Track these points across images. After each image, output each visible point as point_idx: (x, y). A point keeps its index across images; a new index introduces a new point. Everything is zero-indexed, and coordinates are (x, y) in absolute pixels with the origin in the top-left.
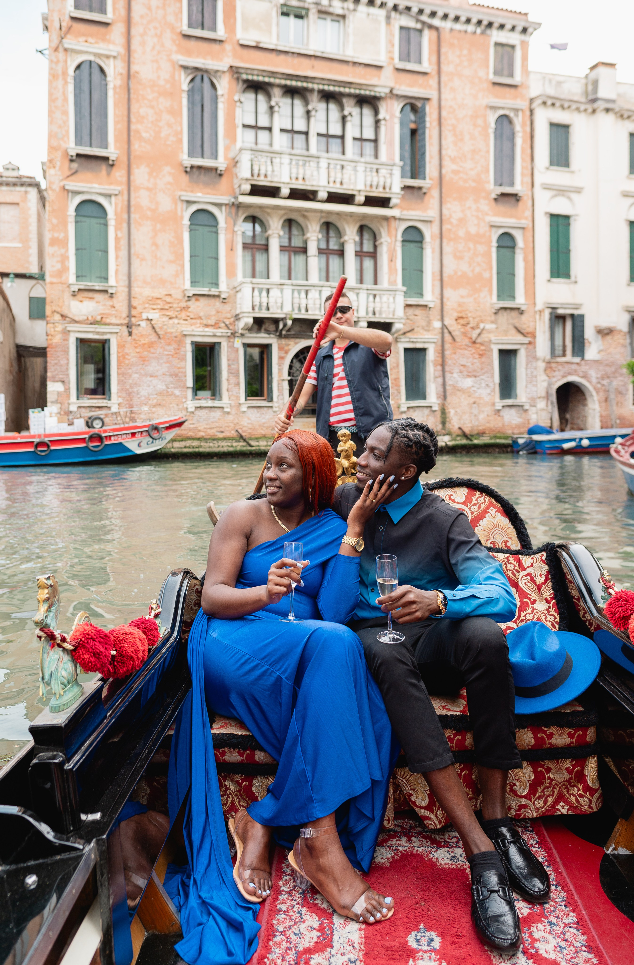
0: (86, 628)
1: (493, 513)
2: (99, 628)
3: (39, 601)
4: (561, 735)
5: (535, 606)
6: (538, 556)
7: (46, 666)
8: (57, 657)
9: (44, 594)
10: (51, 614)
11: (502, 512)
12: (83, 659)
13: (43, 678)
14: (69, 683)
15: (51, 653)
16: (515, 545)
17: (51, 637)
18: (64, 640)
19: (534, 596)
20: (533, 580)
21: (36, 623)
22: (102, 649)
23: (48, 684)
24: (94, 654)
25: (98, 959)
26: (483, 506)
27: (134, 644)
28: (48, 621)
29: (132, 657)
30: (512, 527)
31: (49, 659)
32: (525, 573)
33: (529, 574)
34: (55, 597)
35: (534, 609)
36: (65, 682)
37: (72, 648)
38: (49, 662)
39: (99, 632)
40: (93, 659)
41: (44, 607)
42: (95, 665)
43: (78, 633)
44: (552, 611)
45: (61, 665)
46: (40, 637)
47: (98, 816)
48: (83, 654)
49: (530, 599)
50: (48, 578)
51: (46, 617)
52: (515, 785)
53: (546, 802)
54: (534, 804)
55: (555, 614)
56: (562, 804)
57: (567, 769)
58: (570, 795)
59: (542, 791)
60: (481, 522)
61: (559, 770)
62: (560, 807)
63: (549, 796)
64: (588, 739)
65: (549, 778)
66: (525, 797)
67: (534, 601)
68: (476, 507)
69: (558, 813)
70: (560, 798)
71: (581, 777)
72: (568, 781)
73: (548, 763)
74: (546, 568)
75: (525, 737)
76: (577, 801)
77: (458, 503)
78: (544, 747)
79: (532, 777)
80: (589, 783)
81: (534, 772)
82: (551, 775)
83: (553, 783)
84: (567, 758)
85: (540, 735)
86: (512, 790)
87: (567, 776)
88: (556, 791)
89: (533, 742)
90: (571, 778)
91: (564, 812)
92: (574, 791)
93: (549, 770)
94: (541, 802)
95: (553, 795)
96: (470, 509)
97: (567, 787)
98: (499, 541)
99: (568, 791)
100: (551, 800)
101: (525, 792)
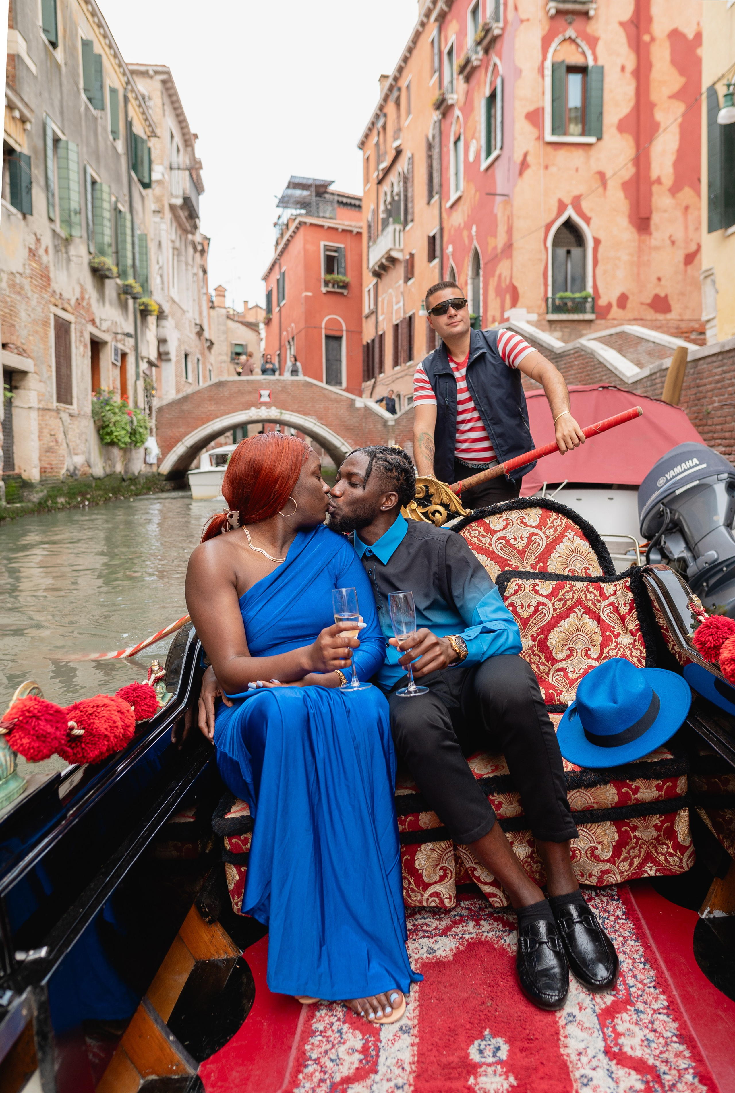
0: (30, 703)
1: (571, 537)
4: (648, 788)
5: (619, 640)
6: (621, 582)
11: (581, 534)
16: (596, 571)
19: (618, 628)
20: (616, 610)
24: (38, 737)
26: (559, 529)
27: (109, 719)
29: (106, 735)
30: (593, 552)
32: (607, 602)
33: (611, 604)
35: (618, 644)
37: (5, 732)
39: (47, 708)
40: (36, 744)
42: (41, 751)
43: (16, 711)
44: (638, 645)
47: (42, 952)
48: (22, 738)
49: (613, 632)
52: (597, 849)
53: (631, 864)
54: (618, 866)
55: (642, 648)
56: (649, 864)
57: (655, 826)
58: (658, 854)
59: (628, 852)
60: (557, 548)
61: (646, 827)
62: (646, 869)
63: (635, 857)
64: (678, 790)
65: (635, 837)
66: (608, 861)
67: (619, 634)
68: (552, 531)
69: (645, 875)
70: (648, 858)
71: (671, 834)
72: (657, 839)
73: (634, 821)
74: (630, 595)
75: (607, 794)
76: (666, 860)
77: (531, 526)
78: (630, 803)
79: (617, 838)
80: (680, 840)
81: (619, 831)
82: (637, 834)
83: (640, 842)
84: (656, 814)
85: (624, 790)
86: (593, 855)
87: (655, 834)
88: (643, 851)
89: (616, 798)
90: (659, 836)
91: (652, 873)
92: (664, 849)
93: (635, 828)
94: (627, 864)
95: (639, 856)
96: (544, 533)
97: (655, 846)
98: (578, 569)
99: (656, 851)
100: (637, 862)
101: (608, 855)
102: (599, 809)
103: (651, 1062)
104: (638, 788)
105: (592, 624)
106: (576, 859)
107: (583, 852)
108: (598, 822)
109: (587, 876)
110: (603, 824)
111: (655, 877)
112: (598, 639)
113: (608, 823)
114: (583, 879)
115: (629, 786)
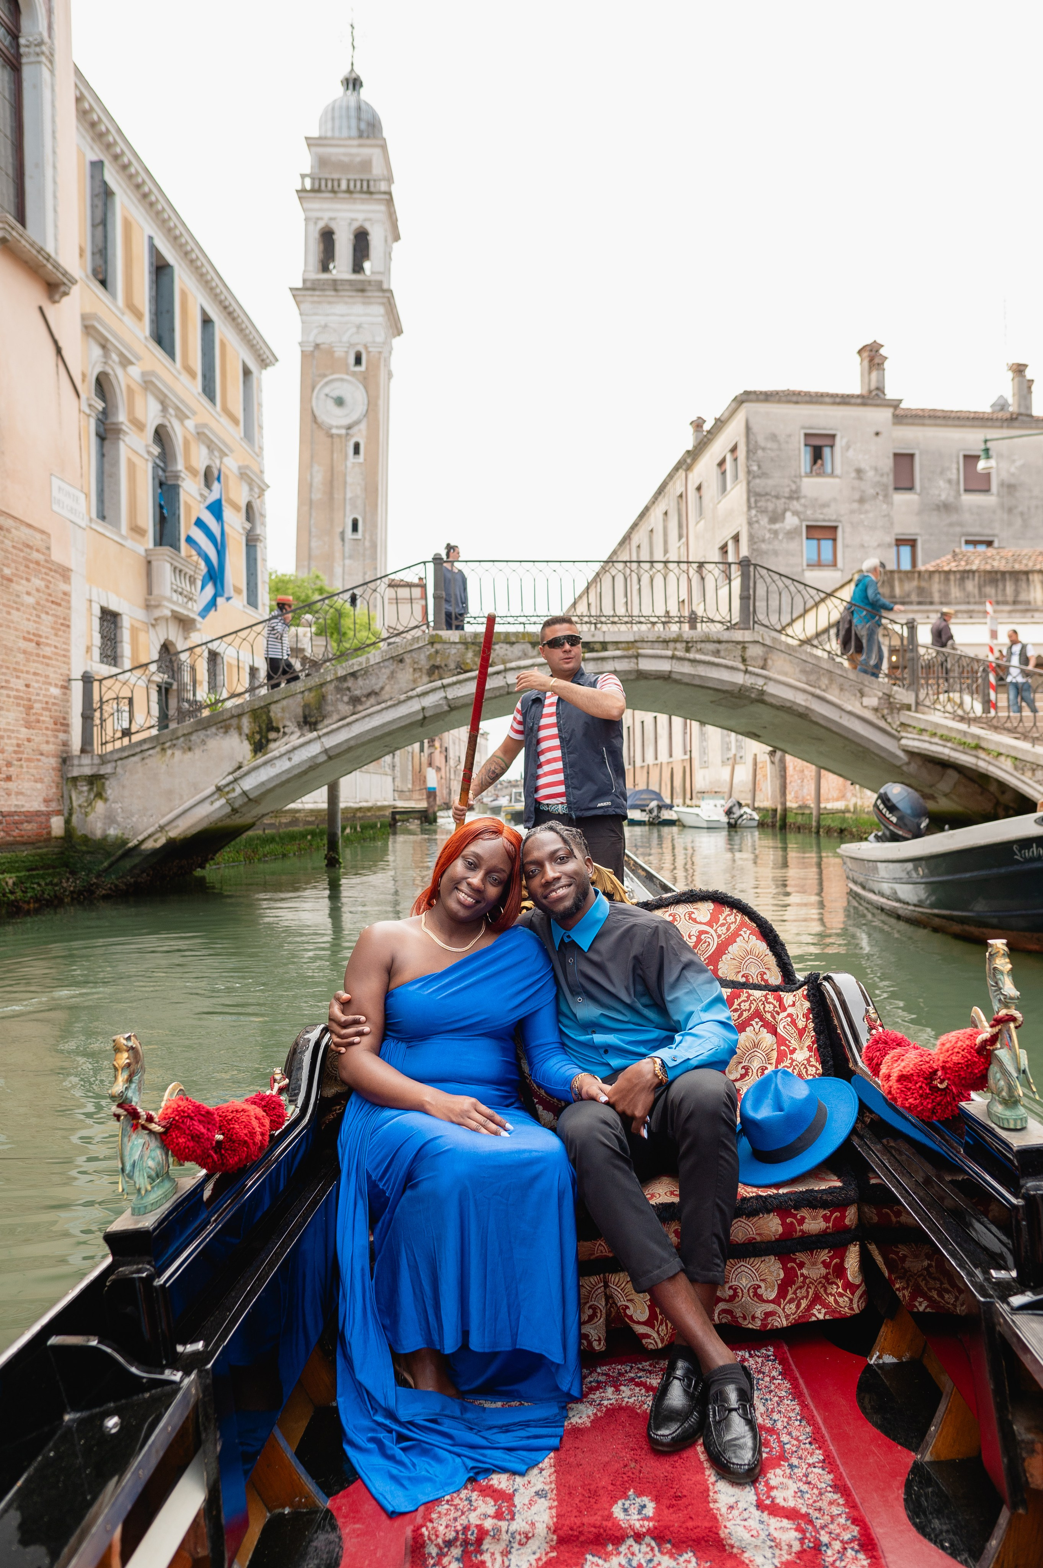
0: (180, 1103)
1: (746, 936)
2: (198, 1103)
3: (116, 1069)
4: (814, 1218)
5: (794, 1056)
6: (800, 991)
7: (127, 1153)
8: (141, 1141)
9: (124, 1058)
10: (133, 1086)
11: (758, 933)
12: (178, 1144)
13: (123, 1170)
14: (158, 1176)
15: (134, 1136)
16: (775, 978)
17: (133, 1114)
18: (150, 1119)
19: (794, 1044)
20: (794, 1023)
21: (113, 1097)
22: (203, 1130)
23: (130, 1176)
24: (192, 1137)
25: (202, 1522)
26: (733, 927)
27: (248, 1125)
28: (130, 1094)
29: (246, 1142)
30: (770, 954)
31: (130, 1144)
32: (785, 1014)
33: (790, 1015)
34: (137, 1062)
35: (793, 1061)
36: (153, 1174)
37: (162, 1130)
38: (132, 1149)
39: (198, 1108)
40: (191, 1144)
41: (122, 1077)
42: (194, 1151)
43: (170, 1111)
44: (813, 1062)
45: (147, 1153)
46: (118, 1117)
47: (200, 1345)
48: (177, 1138)
49: (788, 1047)
50: (129, 1038)
51: (127, 1088)
52: (760, 1287)
53: (798, 1306)
54: (784, 1309)
55: (817, 1065)
56: (818, 1307)
57: (824, 1262)
58: (827, 1295)
59: (795, 1293)
60: (730, 948)
61: (814, 1264)
62: (815, 1312)
63: (802, 1298)
64: (847, 1222)
65: (802, 1275)
66: (772, 1301)
67: (795, 1049)
68: (724, 928)
69: (814, 1319)
70: (817, 1299)
71: (840, 1271)
72: (826, 1277)
73: (801, 1257)
74: (807, 1005)
75: (771, 1224)
76: (836, 1301)
77: (701, 923)
78: (795, 1235)
79: (782, 1276)
80: (850, 1278)
81: (785, 1268)
82: (804, 1271)
83: (807, 1281)
84: (824, 1248)
85: (788, 1220)
86: (756, 1294)
87: (823, 1271)
88: (811, 1291)
89: (780, 1230)
90: (828, 1274)
91: (821, 1317)
92: (833, 1289)
93: (801, 1265)
94: (793, 1306)
95: (807, 1297)
96: (716, 931)
97: (824, 1286)
98: (754, 973)
99: (825, 1291)
100: (804, 1304)
101: (772, 1296)
102: (762, 1242)
103: (804, 1510)
104: (803, 1218)
105: (768, 1039)
106: (737, 1299)
107: (745, 1291)
108: (761, 1256)
109: (749, 1318)
110: (767, 1258)
111: (824, 1321)
112: (774, 1054)
113: (773, 1258)
114: (746, 1323)
115: (794, 1216)
